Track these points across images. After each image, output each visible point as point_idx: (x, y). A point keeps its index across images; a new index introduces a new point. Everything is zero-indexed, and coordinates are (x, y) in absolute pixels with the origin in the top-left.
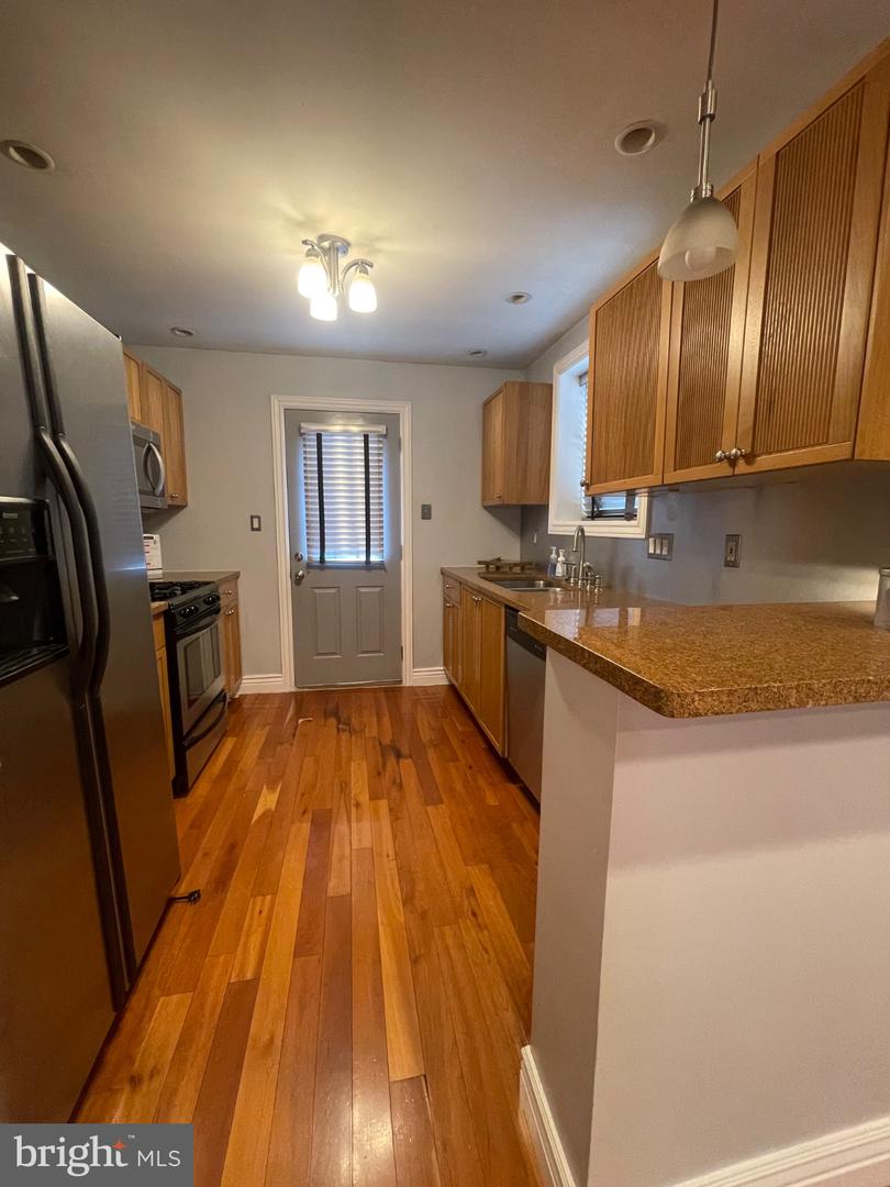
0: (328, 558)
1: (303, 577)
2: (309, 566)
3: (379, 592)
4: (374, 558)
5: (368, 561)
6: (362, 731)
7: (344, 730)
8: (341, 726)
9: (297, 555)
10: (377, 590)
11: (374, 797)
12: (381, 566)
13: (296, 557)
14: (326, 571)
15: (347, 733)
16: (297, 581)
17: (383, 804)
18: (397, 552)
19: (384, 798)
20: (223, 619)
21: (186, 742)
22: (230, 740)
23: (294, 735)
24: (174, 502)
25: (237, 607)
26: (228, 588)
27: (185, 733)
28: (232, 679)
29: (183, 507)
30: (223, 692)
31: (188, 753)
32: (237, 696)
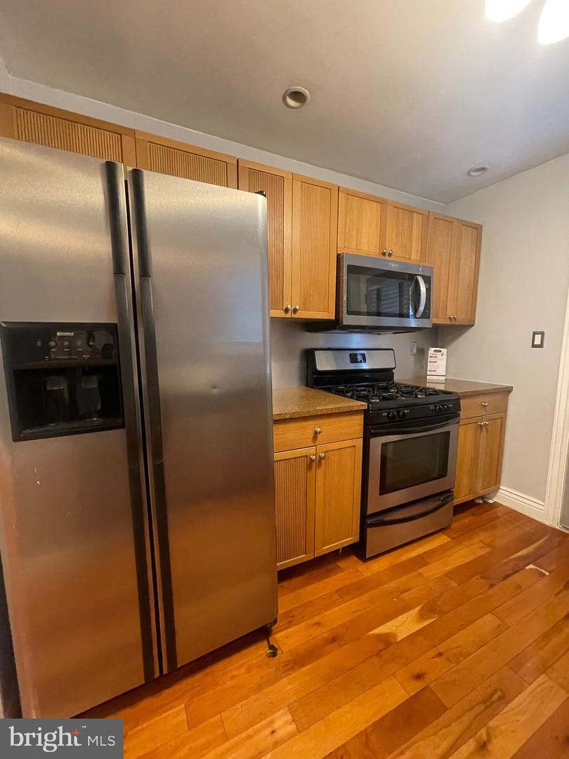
20: (471, 428)
21: (368, 520)
22: (442, 539)
23: (507, 577)
24: (454, 322)
25: (503, 420)
26: (486, 400)
27: (369, 513)
28: (479, 485)
29: (473, 325)
30: (447, 494)
31: (369, 531)
32: (491, 502)
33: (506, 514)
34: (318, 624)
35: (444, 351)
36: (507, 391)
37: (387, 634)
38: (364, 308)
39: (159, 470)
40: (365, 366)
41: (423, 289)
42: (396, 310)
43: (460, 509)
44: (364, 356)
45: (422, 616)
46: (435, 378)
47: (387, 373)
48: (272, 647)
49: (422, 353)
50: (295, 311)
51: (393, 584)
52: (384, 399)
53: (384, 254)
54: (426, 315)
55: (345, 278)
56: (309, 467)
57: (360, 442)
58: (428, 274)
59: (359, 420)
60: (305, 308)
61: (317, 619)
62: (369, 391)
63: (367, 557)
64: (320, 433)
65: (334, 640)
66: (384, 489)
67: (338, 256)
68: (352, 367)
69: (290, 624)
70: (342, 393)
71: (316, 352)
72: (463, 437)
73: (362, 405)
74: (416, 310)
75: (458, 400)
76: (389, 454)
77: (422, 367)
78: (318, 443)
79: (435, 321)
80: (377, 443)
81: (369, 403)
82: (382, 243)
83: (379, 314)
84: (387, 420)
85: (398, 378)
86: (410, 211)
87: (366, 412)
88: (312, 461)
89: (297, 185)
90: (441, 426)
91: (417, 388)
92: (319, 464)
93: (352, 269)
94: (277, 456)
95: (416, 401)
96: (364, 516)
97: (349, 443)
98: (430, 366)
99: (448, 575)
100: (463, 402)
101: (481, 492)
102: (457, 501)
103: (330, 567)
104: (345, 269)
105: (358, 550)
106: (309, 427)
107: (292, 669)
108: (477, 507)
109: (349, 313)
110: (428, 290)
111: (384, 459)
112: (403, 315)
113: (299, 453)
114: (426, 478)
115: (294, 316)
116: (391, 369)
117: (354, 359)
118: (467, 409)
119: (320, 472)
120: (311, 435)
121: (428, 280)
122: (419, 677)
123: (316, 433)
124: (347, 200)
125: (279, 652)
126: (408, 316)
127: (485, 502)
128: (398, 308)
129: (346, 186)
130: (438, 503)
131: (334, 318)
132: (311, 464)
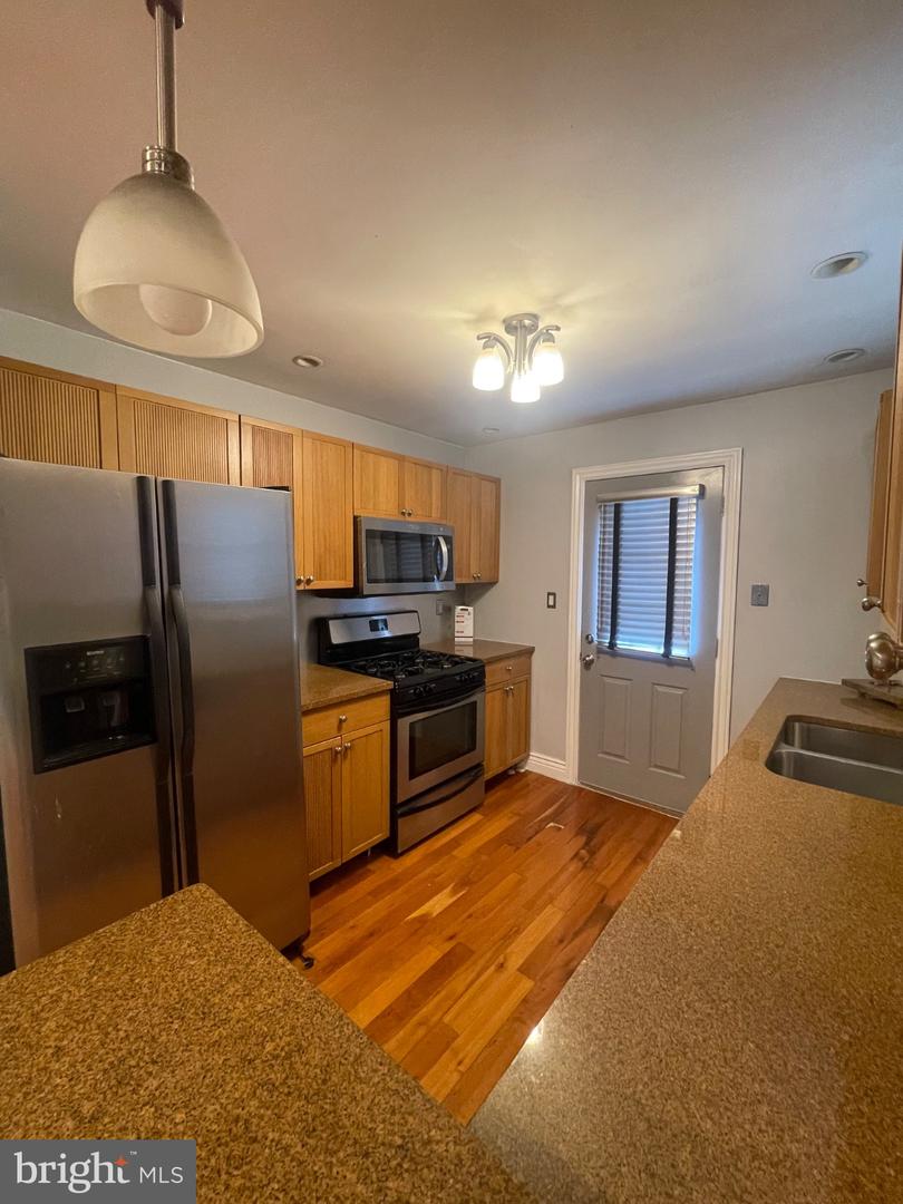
0: (621, 644)
1: (592, 661)
2: (600, 651)
3: (682, 696)
4: (677, 652)
5: (667, 654)
6: (599, 871)
7: (582, 859)
8: (583, 852)
9: (587, 637)
10: (681, 692)
11: (525, 970)
12: (686, 663)
13: (587, 639)
14: (619, 659)
15: (580, 864)
16: (587, 665)
17: (527, 985)
18: (711, 649)
19: (534, 979)
20: (498, 694)
21: (399, 810)
22: (476, 818)
23: (530, 838)
24: (478, 581)
25: (528, 682)
26: (510, 665)
27: (399, 801)
28: (510, 754)
29: (495, 583)
30: (478, 768)
31: (400, 821)
32: (523, 771)
33: (536, 780)
34: (352, 927)
35: (470, 609)
36: (530, 651)
37: (423, 915)
38: (382, 575)
39: (188, 784)
40: (386, 634)
41: (444, 549)
42: (419, 573)
43: (491, 784)
44: (385, 621)
45: (454, 892)
46: (463, 639)
47: (411, 641)
48: (306, 960)
49: (448, 612)
50: (309, 582)
51: (428, 871)
52: (411, 673)
53: (403, 513)
54: (449, 577)
55: (364, 543)
56: (334, 760)
57: (387, 725)
58: (449, 534)
59: (385, 701)
60: (319, 578)
61: (351, 923)
62: (394, 666)
63: (399, 851)
64: (345, 720)
65: (371, 935)
66: (413, 774)
67: (355, 518)
68: (372, 636)
69: (322, 936)
70: (363, 671)
71: (331, 622)
72: (490, 705)
73: (388, 684)
74: (439, 574)
75: (484, 666)
76: (418, 735)
77: (450, 627)
78: (343, 731)
79: (457, 580)
80: (404, 724)
81: (395, 681)
82: (401, 505)
83: (400, 580)
84: (414, 698)
85: (424, 643)
86: (429, 466)
87: (392, 692)
88: (337, 752)
89: (308, 443)
90: (468, 697)
91: (445, 655)
92: (345, 757)
93: (371, 534)
94: (306, 751)
95: (444, 672)
96: (394, 805)
97: (376, 728)
98: (458, 627)
99: (479, 851)
100: (487, 669)
101: (511, 762)
102: (488, 775)
103: (360, 871)
104: (364, 534)
105: (389, 848)
106: (333, 716)
107: (332, 971)
108: (510, 777)
109: (369, 581)
110: (450, 551)
111: (412, 739)
112: (426, 579)
113: (324, 745)
114: (455, 755)
115: (307, 588)
116: (415, 636)
117: (374, 626)
118: (493, 675)
119: (346, 765)
120: (336, 724)
121: (448, 540)
122: (451, 938)
123: (341, 721)
124: (362, 457)
125: (315, 962)
126: (433, 580)
127: (518, 773)
128: (421, 571)
129: (362, 443)
130: (469, 779)
131: (352, 586)
132: (335, 756)
